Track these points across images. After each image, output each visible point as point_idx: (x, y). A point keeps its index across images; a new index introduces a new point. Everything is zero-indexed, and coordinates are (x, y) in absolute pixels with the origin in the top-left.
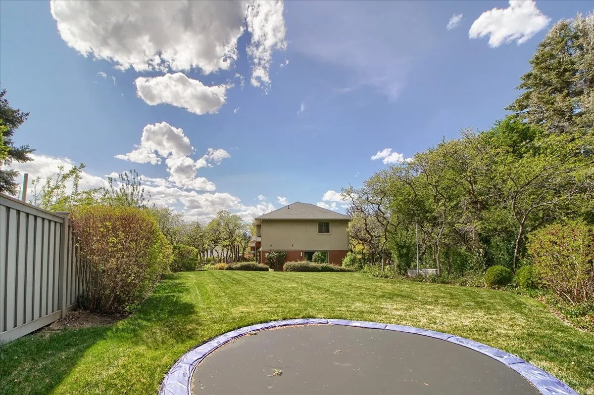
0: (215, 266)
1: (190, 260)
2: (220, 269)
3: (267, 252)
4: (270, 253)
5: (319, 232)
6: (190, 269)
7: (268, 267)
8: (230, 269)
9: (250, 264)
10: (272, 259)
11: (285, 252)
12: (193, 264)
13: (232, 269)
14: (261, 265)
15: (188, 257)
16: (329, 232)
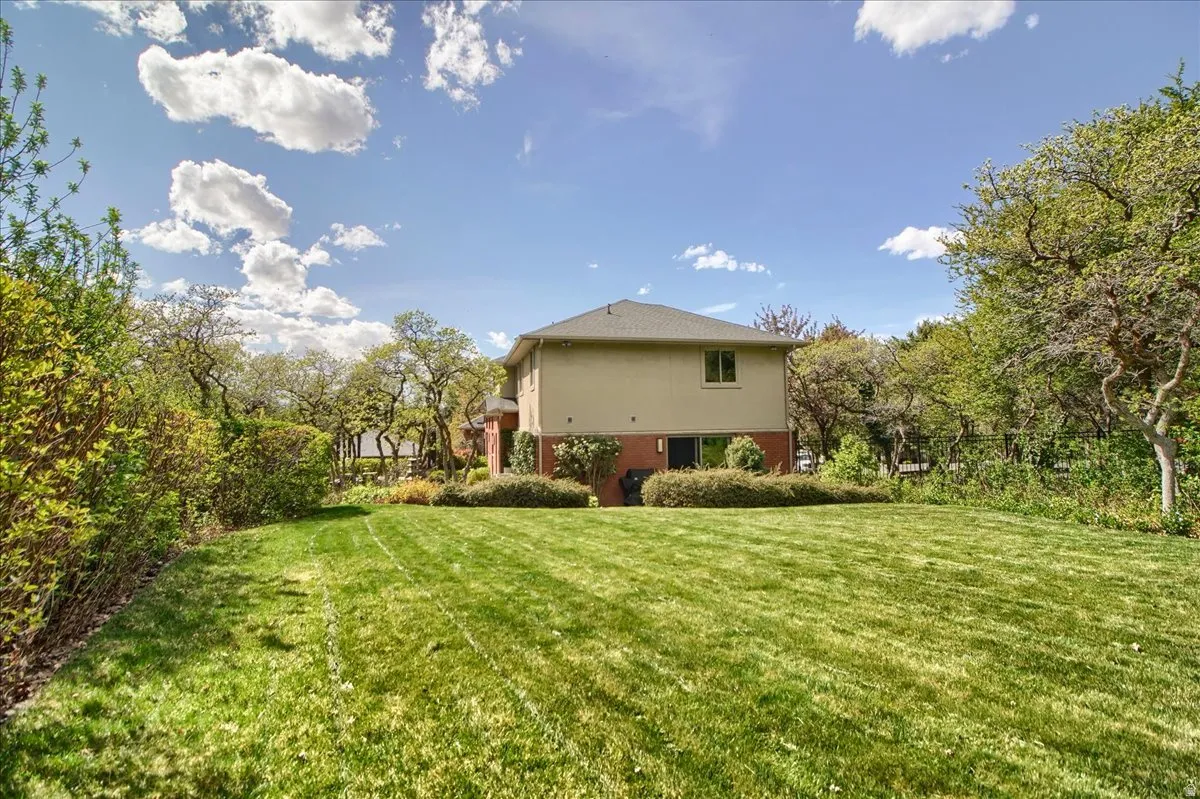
0: (394, 491)
1: (300, 473)
2: (411, 501)
3: (560, 440)
4: (571, 445)
5: (707, 381)
6: (299, 508)
7: (586, 488)
8: (451, 500)
9: (528, 483)
10: (578, 461)
11: (620, 438)
12: (311, 490)
13: (461, 502)
14: (565, 486)
15: (290, 464)
16: (735, 380)
